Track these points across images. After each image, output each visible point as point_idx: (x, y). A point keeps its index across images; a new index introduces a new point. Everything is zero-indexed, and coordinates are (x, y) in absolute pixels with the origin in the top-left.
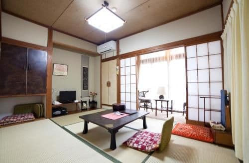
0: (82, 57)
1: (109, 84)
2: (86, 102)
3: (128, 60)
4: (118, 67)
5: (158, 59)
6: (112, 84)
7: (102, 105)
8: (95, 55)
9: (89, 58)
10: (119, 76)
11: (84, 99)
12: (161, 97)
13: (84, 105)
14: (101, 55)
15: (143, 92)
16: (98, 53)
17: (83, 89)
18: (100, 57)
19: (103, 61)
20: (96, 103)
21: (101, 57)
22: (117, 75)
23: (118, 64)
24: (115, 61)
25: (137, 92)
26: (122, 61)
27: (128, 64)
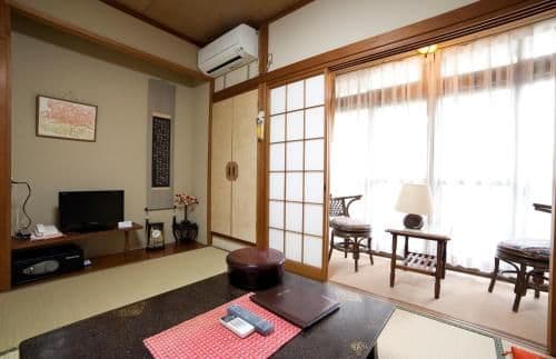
0: (151, 82)
1: (232, 171)
2: (160, 226)
3: (295, 88)
4: (262, 114)
5: (394, 93)
6: (241, 172)
7: (212, 234)
8: (192, 78)
9: (174, 89)
10: (264, 145)
11: (154, 217)
12: (413, 221)
13: (156, 234)
14: (212, 81)
15: (343, 199)
16: (202, 74)
17: (154, 185)
18: (208, 85)
19: (217, 97)
20: (195, 227)
21: (212, 87)
22: (259, 140)
23: (264, 104)
24: (253, 95)
25: (328, 203)
26: (277, 95)
27: (296, 103)
